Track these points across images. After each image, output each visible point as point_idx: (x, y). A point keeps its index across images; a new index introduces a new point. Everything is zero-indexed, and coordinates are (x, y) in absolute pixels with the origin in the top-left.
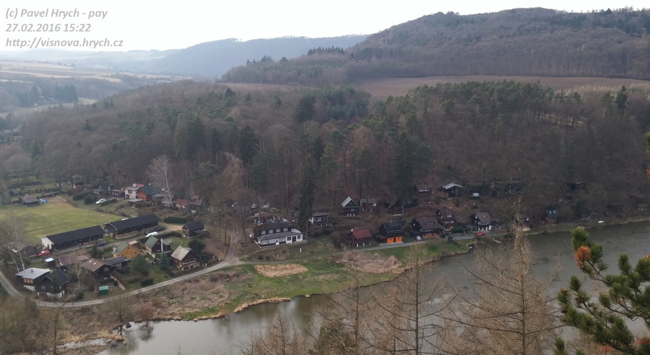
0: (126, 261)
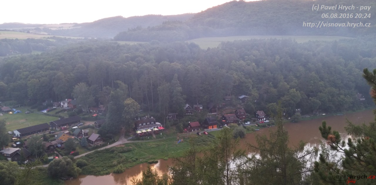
0: (63, 143)
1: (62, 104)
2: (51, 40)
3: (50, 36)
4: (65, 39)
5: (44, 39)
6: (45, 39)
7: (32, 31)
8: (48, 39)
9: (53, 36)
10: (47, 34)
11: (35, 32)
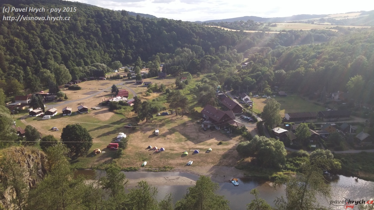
0: (328, 134)
1: (333, 95)
2: (333, 30)
3: (333, 26)
4: (349, 29)
5: (326, 29)
6: (328, 29)
7: (316, 22)
8: (331, 30)
9: (336, 26)
10: (330, 24)
11: (319, 23)
